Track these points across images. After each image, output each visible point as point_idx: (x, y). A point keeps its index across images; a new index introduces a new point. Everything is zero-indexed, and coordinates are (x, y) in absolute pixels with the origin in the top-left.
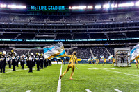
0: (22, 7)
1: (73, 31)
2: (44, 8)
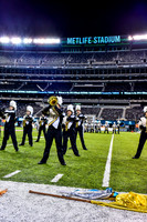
0: (55, 41)
1: (133, 78)
2: (87, 40)
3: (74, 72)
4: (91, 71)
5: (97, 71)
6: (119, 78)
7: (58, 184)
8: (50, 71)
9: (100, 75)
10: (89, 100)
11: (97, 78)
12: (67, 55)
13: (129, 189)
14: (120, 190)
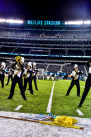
0: (20, 22)
1: (68, 47)
2: (40, 23)
3: (31, 42)
4: (42, 42)
5: (46, 42)
6: (59, 47)
7: (19, 111)
8: (16, 41)
9: (47, 45)
10: (41, 60)
11: (46, 47)
12: (28, 31)
13: (62, 114)
14: (57, 115)
